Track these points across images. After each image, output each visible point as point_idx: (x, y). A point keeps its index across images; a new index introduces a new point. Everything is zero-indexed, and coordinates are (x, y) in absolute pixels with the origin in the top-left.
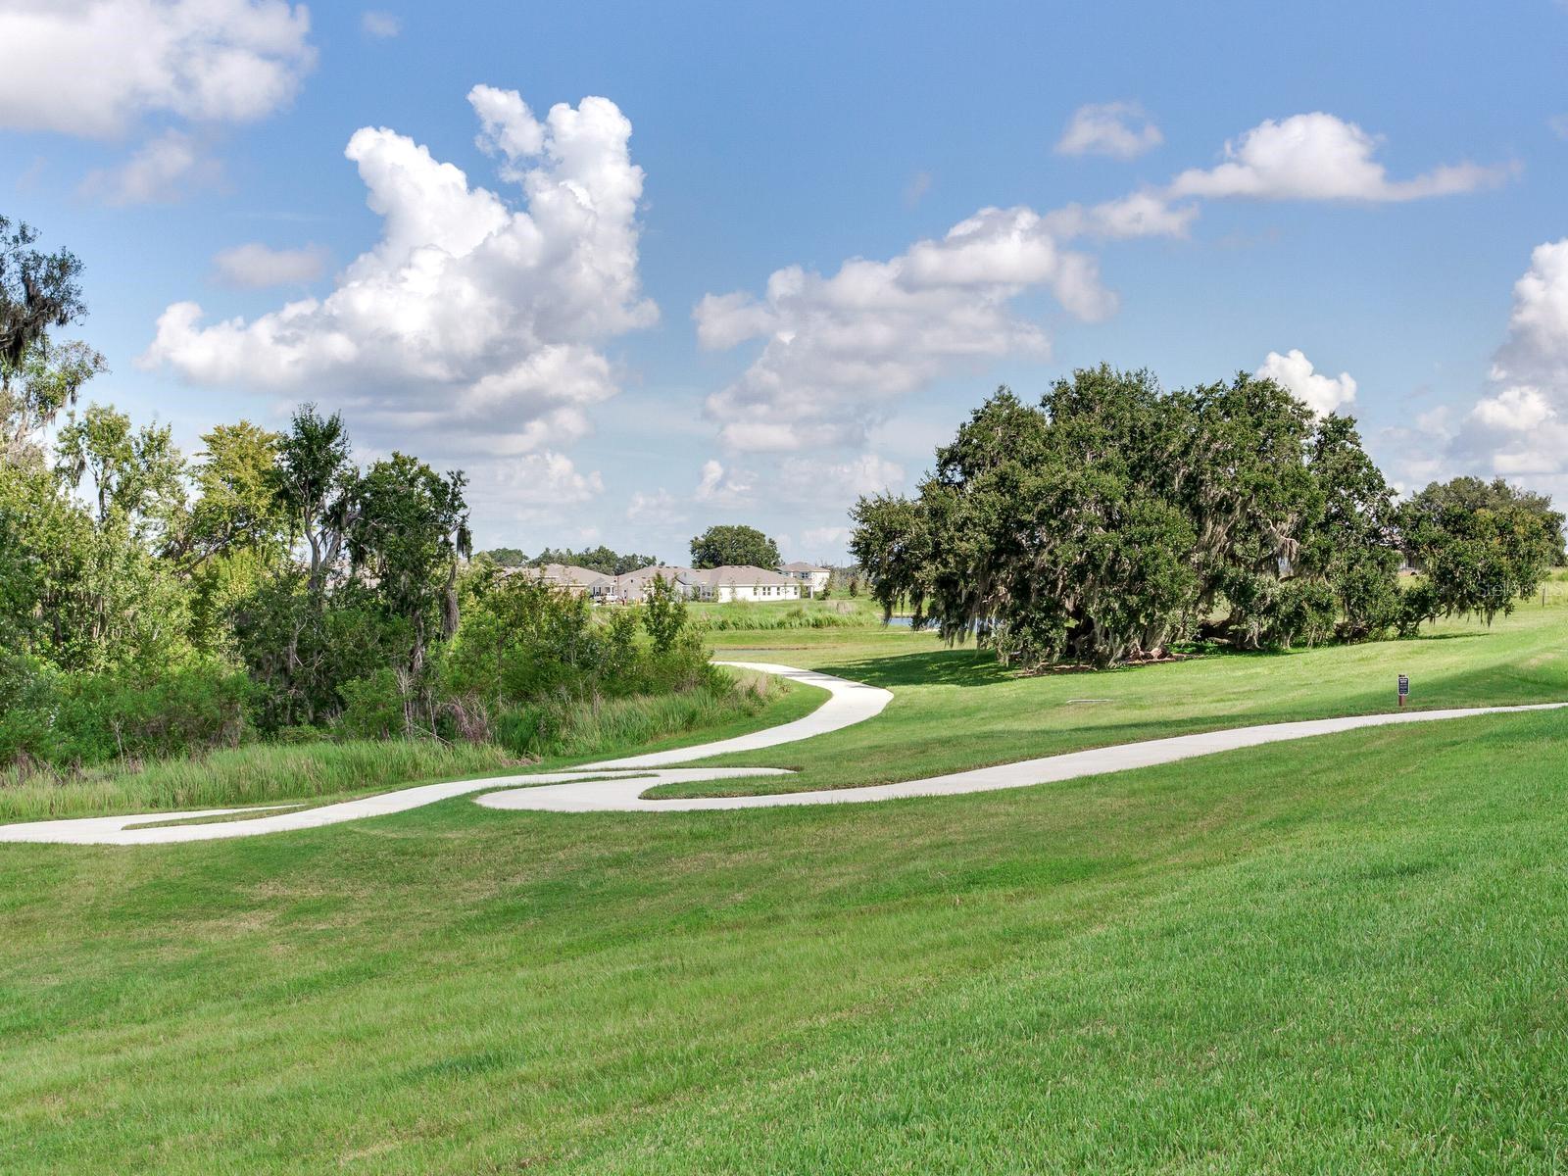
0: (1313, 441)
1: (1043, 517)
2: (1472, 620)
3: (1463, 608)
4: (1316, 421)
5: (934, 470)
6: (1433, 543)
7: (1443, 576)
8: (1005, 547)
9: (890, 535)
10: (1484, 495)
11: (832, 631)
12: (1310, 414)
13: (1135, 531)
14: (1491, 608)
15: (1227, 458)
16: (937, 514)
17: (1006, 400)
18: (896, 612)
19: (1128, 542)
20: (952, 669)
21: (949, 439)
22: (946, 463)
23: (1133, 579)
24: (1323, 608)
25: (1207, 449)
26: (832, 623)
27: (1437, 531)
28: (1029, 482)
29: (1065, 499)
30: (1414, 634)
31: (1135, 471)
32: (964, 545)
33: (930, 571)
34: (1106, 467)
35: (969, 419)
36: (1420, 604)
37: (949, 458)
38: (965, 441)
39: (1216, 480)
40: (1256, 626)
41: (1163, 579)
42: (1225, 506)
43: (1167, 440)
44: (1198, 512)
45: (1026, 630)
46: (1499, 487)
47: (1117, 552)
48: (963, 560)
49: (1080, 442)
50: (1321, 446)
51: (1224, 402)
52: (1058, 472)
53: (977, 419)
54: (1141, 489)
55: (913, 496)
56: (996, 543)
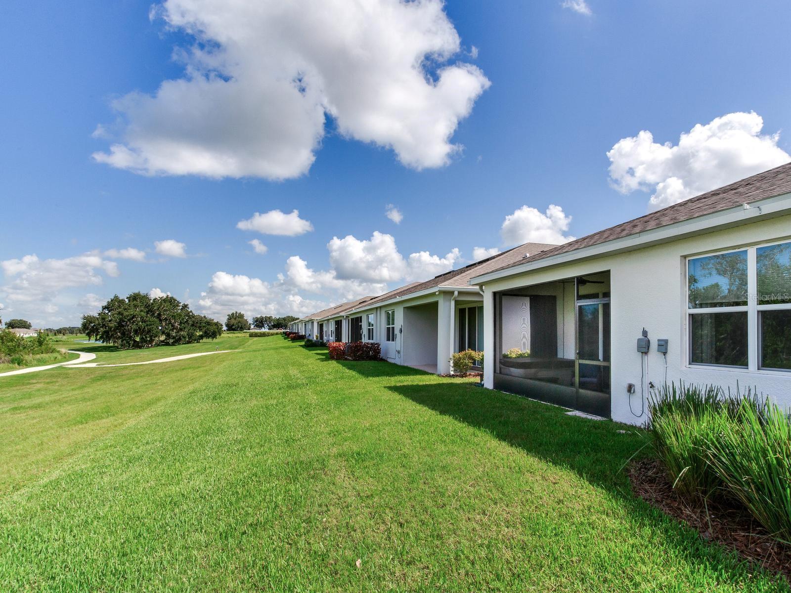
0: (180, 308)
1: (129, 320)
2: (210, 340)
3: (209, 338)
4: (181, 304)
5: (101, 310)
6: (204, 327)
7: (206, 332)
8: (120, 325)
9: (91, 322)
10: (202, 318)
11: (61, 343)
12: (180, 303)
13: (149, 323)
14: (213, 338)
15: (166, 310)
16: (103, 319)
17: (116, 297)
18: (92, 338)
19: (147, 325)
20: (105, 349)
21: (105, 304)
22: (104, 309)
23: (148, 332)
24: (184, 337)
25: (162, 309)
26: (60, 341)
27: (204, 325)
28: (126, 313)
29: (134, 317)
30: (199, 342)
31: (147, 313)
32: (111, 325)
33: (102, 330)
34: (141, 311)
35: (110, 300)
36: (201, 337)
37: (104, 308)
38: (108, 305)
39: (164, 314)
40: (171, 341)
41: (154, 332)
42: (166, 319)
43: (154, 306)
44: (161, 320)
45: (124, 341)
46: (205, 317)
47: (145, 327)
48: (111, 328)
49: (136, 306)
50: (182, 309)
51: (164, 300)
52: (131, 312)
53: (112, 300)
54: (148, 315)
55: (96, 315)
56: (119, 324)
